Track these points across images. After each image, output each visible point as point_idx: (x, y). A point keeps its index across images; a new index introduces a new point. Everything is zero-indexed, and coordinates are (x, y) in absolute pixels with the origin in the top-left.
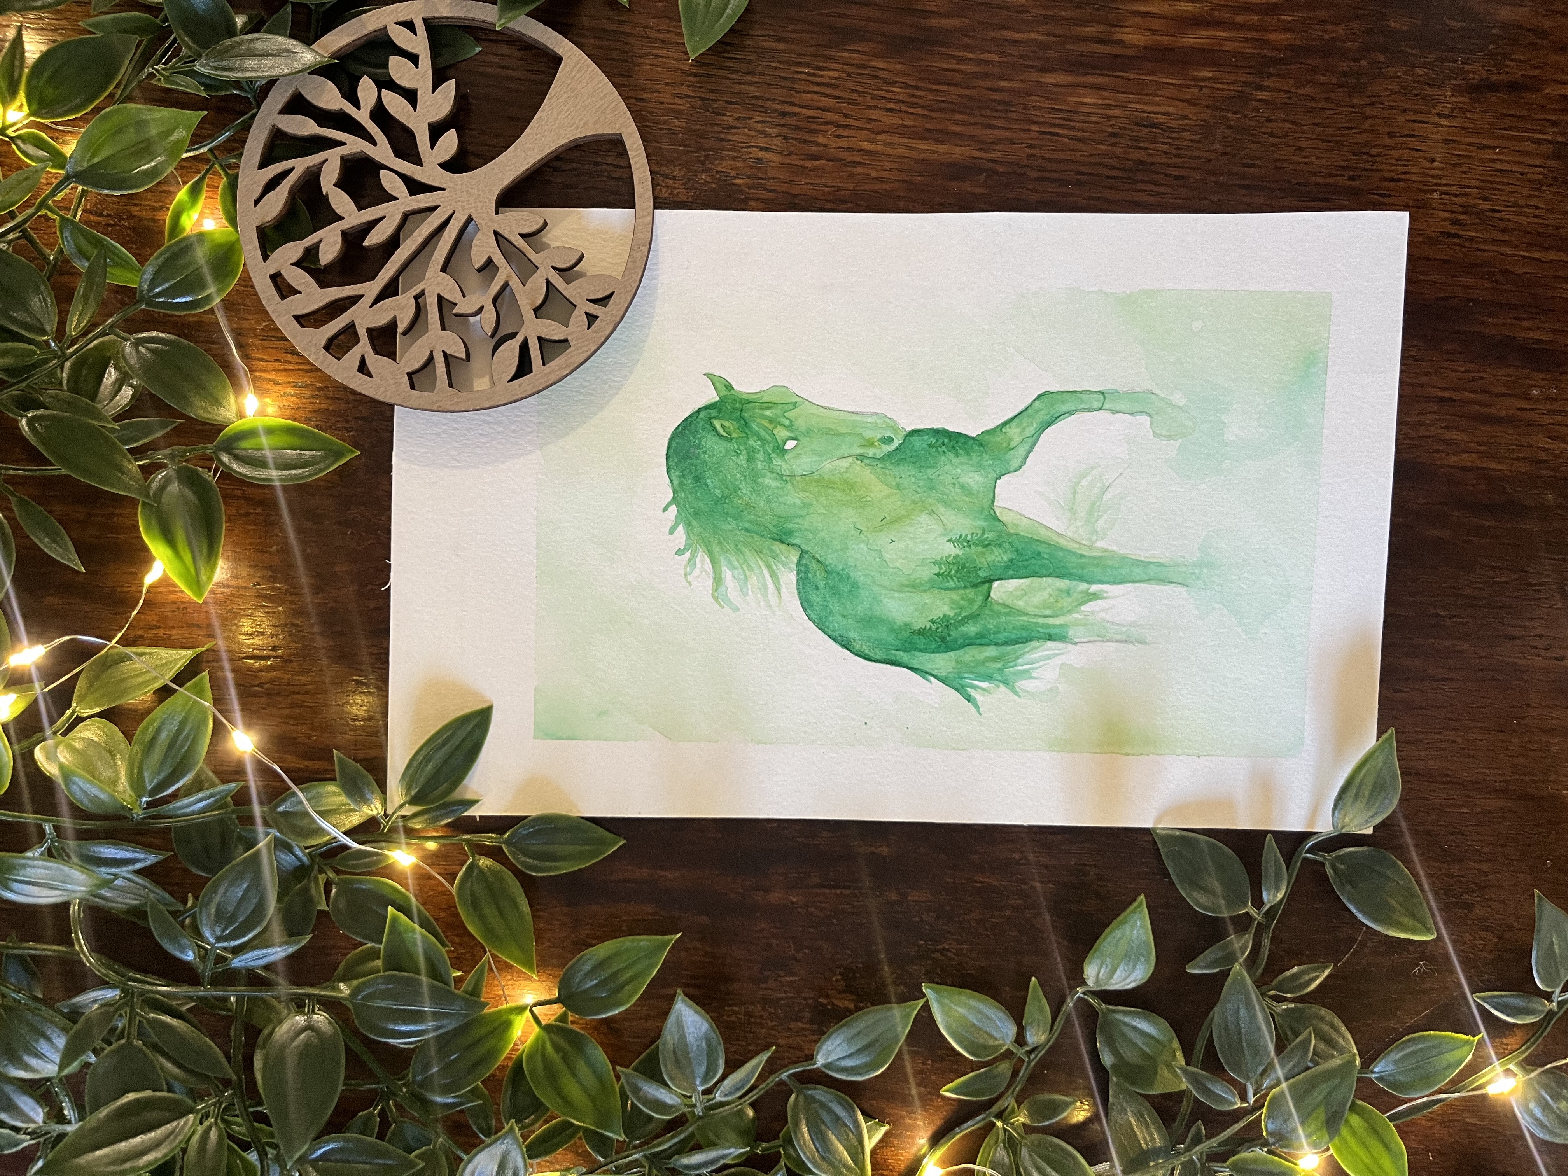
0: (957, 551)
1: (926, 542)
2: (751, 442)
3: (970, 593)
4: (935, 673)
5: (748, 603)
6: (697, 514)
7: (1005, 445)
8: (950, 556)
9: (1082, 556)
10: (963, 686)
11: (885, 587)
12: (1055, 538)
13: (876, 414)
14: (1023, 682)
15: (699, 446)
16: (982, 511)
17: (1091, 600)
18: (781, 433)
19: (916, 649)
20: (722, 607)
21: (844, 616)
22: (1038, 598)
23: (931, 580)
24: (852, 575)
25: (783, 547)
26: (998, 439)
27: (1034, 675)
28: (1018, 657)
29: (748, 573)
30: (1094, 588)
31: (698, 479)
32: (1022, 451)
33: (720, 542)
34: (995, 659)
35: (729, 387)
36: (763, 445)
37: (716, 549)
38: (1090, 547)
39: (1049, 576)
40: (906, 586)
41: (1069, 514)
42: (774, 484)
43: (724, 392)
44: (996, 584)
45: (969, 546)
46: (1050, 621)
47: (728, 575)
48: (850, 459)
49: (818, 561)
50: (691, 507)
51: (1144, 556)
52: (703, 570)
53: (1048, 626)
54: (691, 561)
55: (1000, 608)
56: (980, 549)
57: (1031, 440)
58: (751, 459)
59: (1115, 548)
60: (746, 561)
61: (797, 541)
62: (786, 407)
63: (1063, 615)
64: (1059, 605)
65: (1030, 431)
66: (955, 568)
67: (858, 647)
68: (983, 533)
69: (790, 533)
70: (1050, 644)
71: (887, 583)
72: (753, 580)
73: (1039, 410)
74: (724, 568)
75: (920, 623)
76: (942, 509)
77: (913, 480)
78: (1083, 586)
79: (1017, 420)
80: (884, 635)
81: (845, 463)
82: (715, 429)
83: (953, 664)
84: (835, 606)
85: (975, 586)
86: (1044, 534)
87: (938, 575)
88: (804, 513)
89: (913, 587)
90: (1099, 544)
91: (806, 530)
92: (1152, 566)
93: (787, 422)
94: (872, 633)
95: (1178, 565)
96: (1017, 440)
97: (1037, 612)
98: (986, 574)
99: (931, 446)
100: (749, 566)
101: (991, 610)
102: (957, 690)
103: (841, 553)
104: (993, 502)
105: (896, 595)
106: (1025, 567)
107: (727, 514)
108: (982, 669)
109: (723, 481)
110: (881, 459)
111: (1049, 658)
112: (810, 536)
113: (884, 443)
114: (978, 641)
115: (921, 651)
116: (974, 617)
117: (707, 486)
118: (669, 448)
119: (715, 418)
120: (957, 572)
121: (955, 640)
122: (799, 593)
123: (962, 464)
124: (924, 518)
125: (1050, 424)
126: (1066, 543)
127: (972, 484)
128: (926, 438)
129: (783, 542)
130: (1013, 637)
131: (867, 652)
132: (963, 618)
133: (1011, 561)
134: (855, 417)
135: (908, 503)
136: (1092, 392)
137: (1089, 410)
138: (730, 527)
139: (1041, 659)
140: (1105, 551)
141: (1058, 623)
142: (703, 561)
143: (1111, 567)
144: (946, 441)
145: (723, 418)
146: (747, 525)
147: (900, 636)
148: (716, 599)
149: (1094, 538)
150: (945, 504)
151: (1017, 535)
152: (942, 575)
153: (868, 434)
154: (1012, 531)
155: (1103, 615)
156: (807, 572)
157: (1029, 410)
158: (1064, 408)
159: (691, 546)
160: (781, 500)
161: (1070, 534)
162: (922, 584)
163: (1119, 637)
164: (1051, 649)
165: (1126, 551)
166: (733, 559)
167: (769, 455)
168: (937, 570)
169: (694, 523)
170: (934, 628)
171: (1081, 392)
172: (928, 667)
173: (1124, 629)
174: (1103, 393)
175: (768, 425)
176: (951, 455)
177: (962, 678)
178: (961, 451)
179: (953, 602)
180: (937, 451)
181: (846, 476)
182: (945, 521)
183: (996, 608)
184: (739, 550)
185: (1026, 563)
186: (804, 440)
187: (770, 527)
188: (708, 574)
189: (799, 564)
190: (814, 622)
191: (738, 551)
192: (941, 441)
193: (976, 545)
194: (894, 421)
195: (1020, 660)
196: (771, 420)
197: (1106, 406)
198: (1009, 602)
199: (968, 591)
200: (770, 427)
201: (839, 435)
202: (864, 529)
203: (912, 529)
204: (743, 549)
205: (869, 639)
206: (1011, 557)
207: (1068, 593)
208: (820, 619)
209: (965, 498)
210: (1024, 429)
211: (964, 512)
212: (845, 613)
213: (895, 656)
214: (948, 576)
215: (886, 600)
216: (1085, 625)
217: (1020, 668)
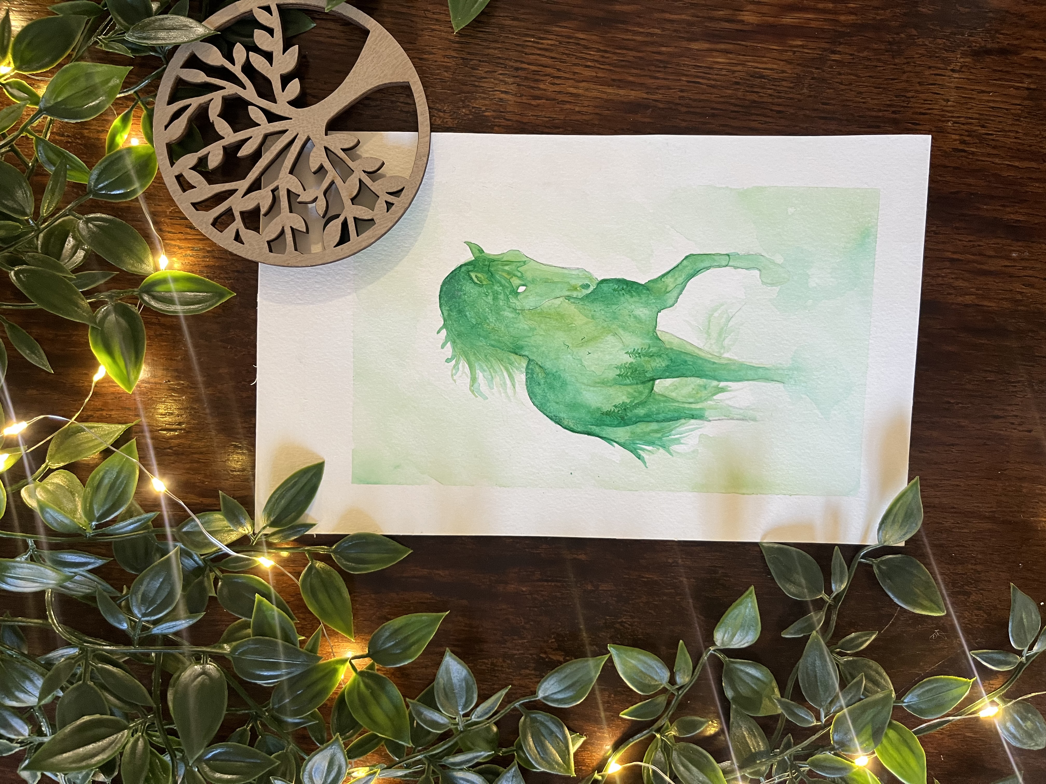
0: (632, 360)
1: (611, 354)
2: (496, 288)
3: (640, 387)
4: (617, 440)
5: (493, 394)
6: (459, 335)
7: (664, 289)
8: (627, 363)
9: (714, 363)
10: (635, 449)
11: (584, 384)
12: (697, 351)
13: (578, 269)
15: (461, 290)
16: (648, 333)
17: (720, 392)
18: (516, 281)
19: (604, 425)
20: (476, 397)
21: (557, 403)
22: (685, 391)
23: (614, 379)
24: (562, 375)
25: (516, 357)
26: (659, 285)
27: (682, 441)
28: (672, 430)
29: (493, 374)
30: (722, 384)
31: (460, 312)
32: (675, 293)
34: (656, 431)
35: (481, 251)
36: (503, 289)
37: (472, 358)
38: (720, 358)
39: (693, 376)
40: (598, 383)
41: (705, 336)
42: (511, 315)
43: (478, 254)
44: (657, 382)
45: (640, 357)
46: (693, 406)
47: (480, 375)
48: (561, 299)
49: (540, 366)
50: (456, 331)
51: (755, 363)
52: (464, 372)
53: (691, 409)
54: (456, 367)
55: (660, 397)
56: (647, 358)
57: (680, 286)
58: (495, 299)
59: (736, 358)
60: (492, 366)
61: (526, 353)
62: (519, 264)
63: (702, 402)
64: (699, 395)
65: (680, 280)
66: (631, 371)
67: (566, 423)
68: (649, 348)
69: (522, 348)
70: (693, 421)
71: (585, 381)
72: (497, 379)
73: (687, 266)
74: (478, 371)
75: (607, 407)
76: (622, 332)
77: (603, 312)
78: (715, 383)
79: (672, 273)
80: (584, 415)
81: (558, 301)
82: (471, 279)
83: (629, 434)
84: (551, 396)
85: (643, 383)
86: (689, 349)
87: (619, 375)
88: (531, 334)
89: (603, 383)
90: (726, 355)
91: (532, 346)
92: (761, 370)
93: (519, 274)
94: (575, 414)
95: (778, 369)
96: (671, 286)
97: (684, 400)
98: (650, 375)
99: (614, 290)
100: (494, 369)
101: (654, 399)
102: (631, 452)
103: (555, 361)
104: (656, 327)
105: (592, 389)
106: (676, 371)
107: (479, 335)
108: (648, 438)
109: (477, 313)
110: (582, 299)
111: (692, 430)
112: (535, 350)
113: (583, 288)
114: (646, 419)
115: (608, 425)
116: (642, 404)
117: (466, 316)
118: (441, 291)
119: (471, 271)
120: (631, 373)
121: (630, 419)
122: (527, 387)
123: (635, 302)
124: (610, 338)
125: (693, 276)
126: (703, 355)
127: (642, 315)
128: (611, 285)
129: (516, 354)
130: (669, 416)
131: (572, 426)
132: (636, 404)
133: (667, 366)
134: (566, 271)
135: (599, 327)
136: (721, 255)
137: (719, 266)
138: (481, 344)
139: (687, 431)
140: (730, 360)
141: (698, 407)
142: (463, 366)
143: (734, 371)
144: (625, 287)
145: (477, 272)
146: (493, 342)
147: (594, 416)
148: (473, 392)
149: (722, 351)
150: (624, 329)
151: (672, 349)
152: (622, 375)
153: (573, 282)
154: (668, 347)
155: (727, 402)
156: (532, 374)
157: (680, 266)
158: (703, 265)
159: (455, 356)
160: (516, 326)
161: (706, 349)
162: (608, 381)
163: (738, 417)
164: (693, 425)
165: (744, 360)
166: (483, 365)
167: (507, 296)
168: (618, 372)
169: (458, 341)
170: (616, 411)
171: (714, 255)
172: (612, 436)
173: (741, 411)
174: (728, 255)
175: (506, 276)
176: (628, 296)
177: (634, 444)
178: (634, 294)
179: (629, 393)
180: (619, 294)
181: (558, 310)
182: (624, 340)
183: (657, 397)
185: (677, 368)
186: (531, 286)
187: (508, 343)
189: (527, 368)
190: (537, 407)
191: (487, 360)
192: (621, 287)
193: (644, 356)
194: (590, 274)
195: (673, 432)
196: (509, 273)
197: (730, 264)
198: (666, 393)
199: (639, 386)
200: (508, 277)
201: (554, 282)
202: (570, 345)
203: (602, 345)
204: (490, 358)
205: (573, 418)
206: (667, 364)
207: (705, 387)
208: (541, 405)
209: (637, 325)
210: (676, 279)
211: (637, 334)
212: (558, 401)
213: (591, 429)
214: (625, 376)
215: (584, 392)
216: (716, 409)
217: (673, 437)
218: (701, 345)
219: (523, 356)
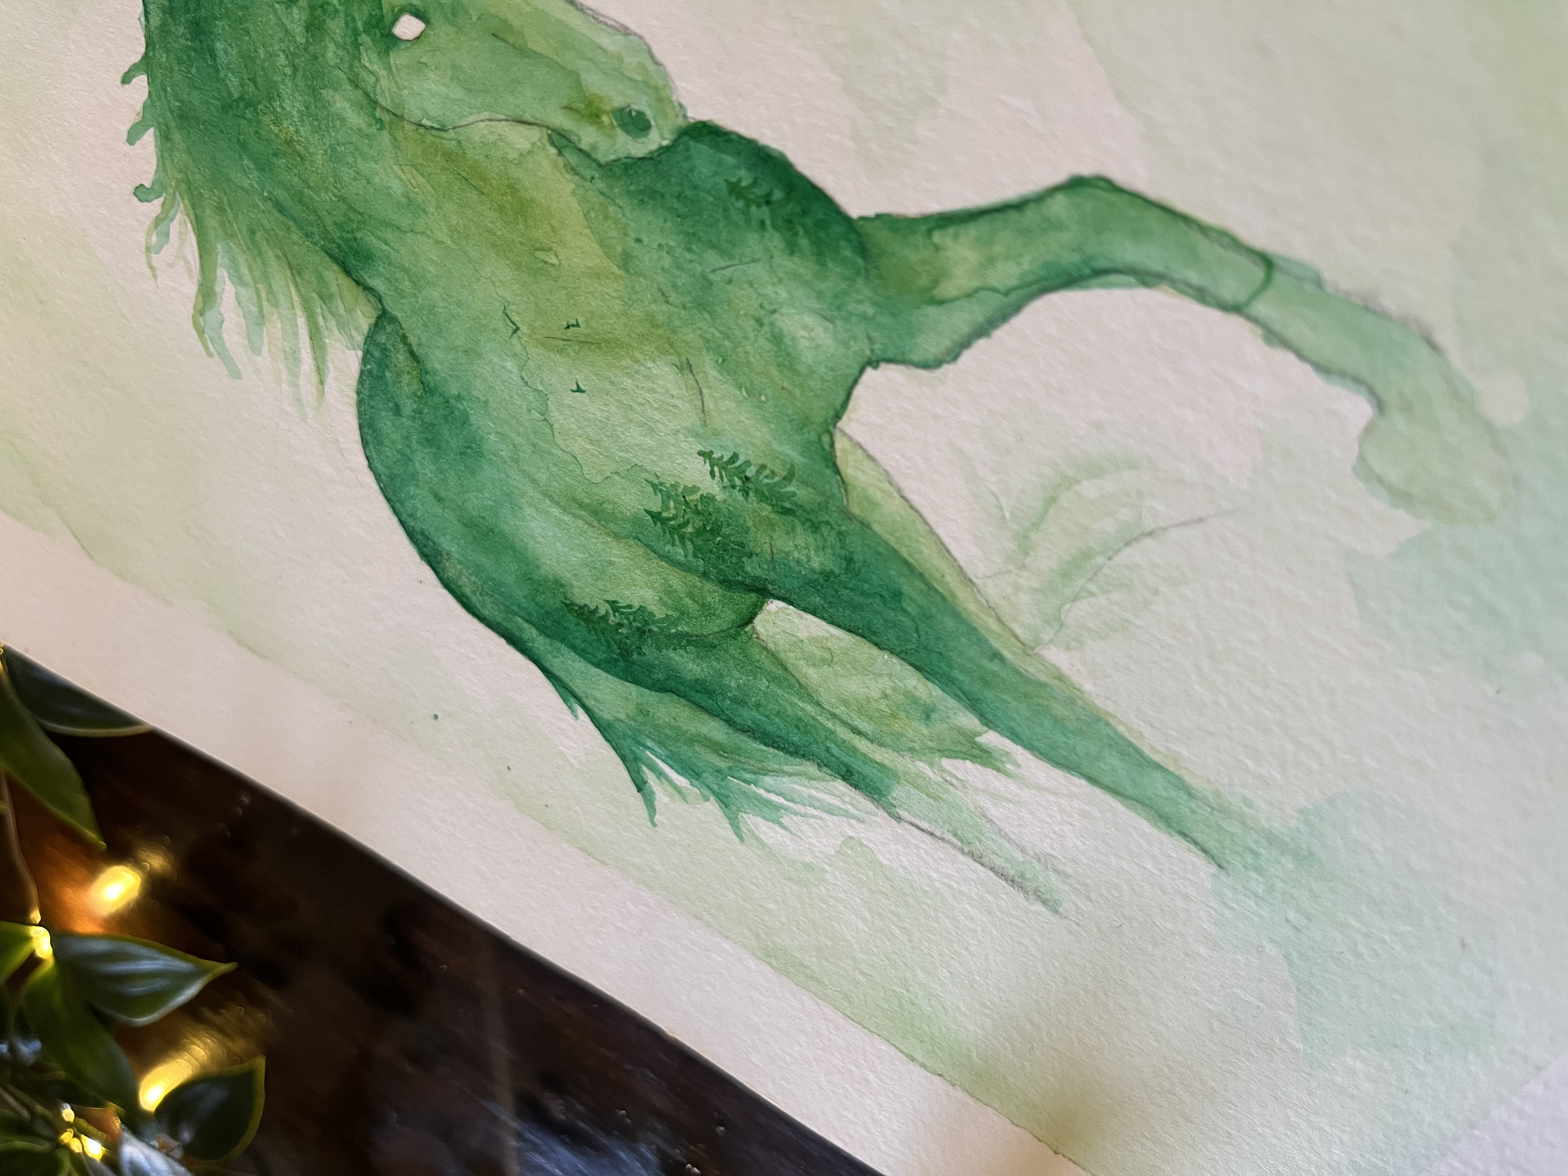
0: (712, 487)
1: (651, 432)
3: (713, 593)
4: (590, 703)
5: (258, 372)
6: (186, 118)
7: (923, 281)
8: (695, 489)
9: (996, 656)
10: (636, 759)
12: (952, 581)
13: (626, 31)
14: (759, 820)
16: (803, 424)
17: (974, 758)
19: (563, 640)
20: (210, 355)
21: (439, 499)
22: (854, 686)
23: (636, 521)
24: (473, 419)
25: (345, 282)
27: (785, 820)
28: (766, 772)
29: (266, 307)
30: (991, 738)
32: (963, 319)
33: (220, 209)
34: (718, 748)
37: (212, 222)
38: (1027, 649)
40: (581, 505)
41: (1011, 545)
44: (774, 606)
45: (746, 493)
46: (862, 745)
47: (227, 291)
48: (535, 134)
49: (412, 353)
50: (178, 97)
51: (1150, 742)
52: (181, 256)
53: (853, 751)
54: (161, 221)
55: (764, 658)
56: (766, 510)
57: (995, 301)
59: (1088, 686)
60: (266, 278)
61: (377, 284)
63: (897, 750)
64: (897, 726)
65: (1007, 273)
66: (698, 522)
67: (451, 572)
68: (789, 478)
69: (367, 257)
70: (841, 786)
71: (542, 477)
74: (222, 273)
75: (588, 595)
76: (713, 373)
77: (667, 261)
78: (968, 721)
79: (984, 225)
80: (510, 579)
81: (521, 138)
83: (631, 708)
84: (425, 466)
85: (727, 583)
86: (927, 557)
87: (656, 517)
88: (405, 222)
89: (595, 514)
90: (1052, 655)
91: (403, 268)
92: (1157, 775)
94: (485, 561)
96: (959, 282)
97: (840, 710)
98: (758, 572)
99: (734, 189)
100: (270, 291)
101: (743, 651)
102: (624, 758)
103: (462, 358)
104: (838, 417)
105: (556, 511)
106: (855, 607)
107: (243, 145)
108: (684, 751)
110: (608, 169)
111: (830, 810)
112: (407, 285)
113: (623, 126)
114: (697, 697)
115: (574, 648)
116: (701, 645)
120: (699, 533)
121: (649, 668)
122: (360, 402)
123: (795, 276)
124: (664, 371)
126: (972, 607)
127: (804, 344)
128: (730, 160)
129: (347, 272)
130: (770, 729)
131: (467, 590)
132: (680, 636)
133: (828, 575)
135: (638, 312)
136: (1238, 245)
137: (1202, 295)
138: (246, 183)
139: (812, 803)
140: (1060, 677)
141: (878, 757)
142: (183, 233)
143: (1057, 721)
144: (778, 195)
146: (280, 193)
147: (540, 599)
148: (201, 332)
149: (1045, 636)
150: (724, 363)
151: (865, 525)
152: (664, 521)
153: (594, 82)
154: (856, 510)
155: (986, 803)
156: (383, 364)
157: (1030, 215)
158: (1132, 253)
159: (164, 188)
161: (992, 591)
162: (614, 517)
164: (840, 797)
165: (1111, 708)
166: (241, 259)
167: (356, 33)
168: (656, 508)
169: (176, 136)
170: (613, 619)
171: (1204, 229)
172: (578, 686)
174: (1269, 263)
176: (775, 241)
177: (640, 744)
178: (804, 242)
179: (669, 591)
180: (746, 213)
182: (710, 405)
184: (254, 242)
185: (859, 599)
186: (443, 31)
187: (329, 221)
188: (189, 270)
189: (370, 338)
191: (254, 248)
192: (764, 189)
193: (762, 497)
194: (666, 76)
195: (767, 779)
198: (790, 658)
199: (708, 586)
201: (523, 51)
202: (524, 328)
203: (628, 383)
204: (265, 248)
205: (478, 569)
206: (830, 566)
207: (928, 713)
208: (392, 478)
209: (775, 372)
210: (991, 261)
211: (760, 406)
212: (443, 494)
213: (521, 630)
214: (676, 532)
215: (529, 511)
216: (936, 798)
217: (762, 792)
218: (977, 570)
219: (368, 289)
